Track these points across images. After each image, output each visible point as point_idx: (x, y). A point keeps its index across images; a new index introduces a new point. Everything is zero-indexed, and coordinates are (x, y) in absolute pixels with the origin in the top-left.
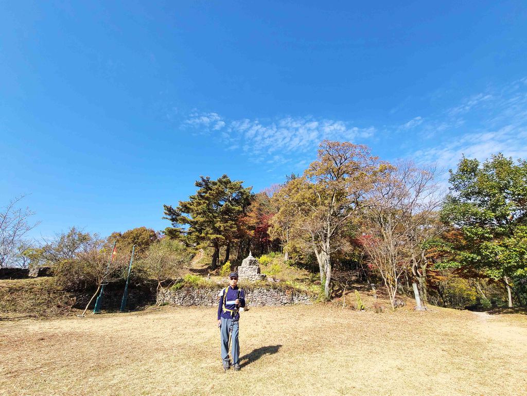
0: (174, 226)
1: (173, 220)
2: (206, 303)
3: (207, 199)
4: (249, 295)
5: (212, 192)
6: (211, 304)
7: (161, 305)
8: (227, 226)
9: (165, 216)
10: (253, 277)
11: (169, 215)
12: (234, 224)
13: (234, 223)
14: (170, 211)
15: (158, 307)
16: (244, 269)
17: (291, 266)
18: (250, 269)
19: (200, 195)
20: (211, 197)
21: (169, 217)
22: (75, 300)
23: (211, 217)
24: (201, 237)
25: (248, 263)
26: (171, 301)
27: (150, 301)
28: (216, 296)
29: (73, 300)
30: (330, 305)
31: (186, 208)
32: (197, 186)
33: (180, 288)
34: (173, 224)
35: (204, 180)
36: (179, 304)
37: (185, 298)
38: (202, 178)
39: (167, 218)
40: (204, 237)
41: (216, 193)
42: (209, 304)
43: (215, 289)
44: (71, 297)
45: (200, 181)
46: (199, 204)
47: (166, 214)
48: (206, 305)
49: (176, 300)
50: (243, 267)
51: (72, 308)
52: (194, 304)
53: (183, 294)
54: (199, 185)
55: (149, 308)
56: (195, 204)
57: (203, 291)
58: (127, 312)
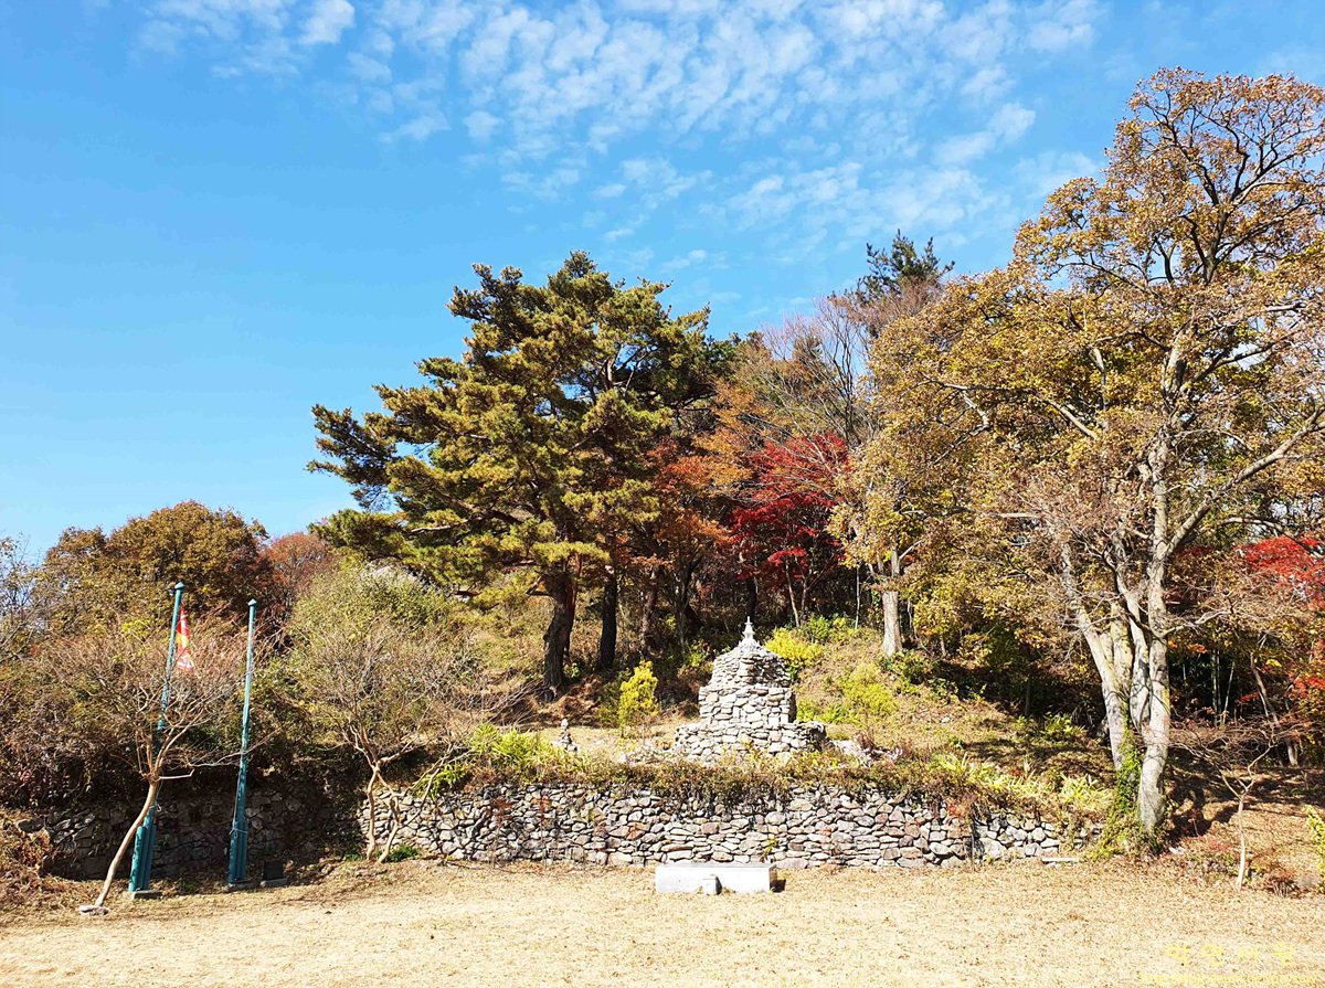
0: (366, 505)
1: (354, 474)
2: (579, 852)
3: (516, 375)
4: (771, 817)
5: (540, 342)
6: (602, 855)
7: (388, 860)
8: (619, 500)
9: (324, 458)
10: (774, 735)
11: (339, 452)
12: (650, 493)
13: (647, 485)
14: (342, 433)
15: (378, 866)
16: (725, 701)
17: (914, 682)
18: (754, 699)
19: (481, 357)
20: (534, 366)
21: (339, 462)
22: (47, 841)
23: (541, 462)
24: (506, 553)
25: (743, 670)
26: (424, 841)
27: (331, 841)
28: (623, 819)
29: (39, 840)
30: (1164, 869)
31: (418, 420)
32: (463, 313)
33: (458, 786)
34: (358, 495)
35: (491, 286)
36: (459, 854)
37: (484, 830)
38: (484, 273)
39: (329, 468)
40: (517, 551)
41: (557, 346)
42: (591, 856)
43: (616, 793)
44: (28, 827)
45: (475, 287)
46: (482, 402)
47: (325, 446)
48: (583, 861)
49: (444, 835)
50: (721, 693)
51: (43, 873)
52: (525, 852)
53: (472, 811)
54: (466, 307)
55: (342, 872)
56: (463, 401)
57: (559, 799)
58: (257, 888)
